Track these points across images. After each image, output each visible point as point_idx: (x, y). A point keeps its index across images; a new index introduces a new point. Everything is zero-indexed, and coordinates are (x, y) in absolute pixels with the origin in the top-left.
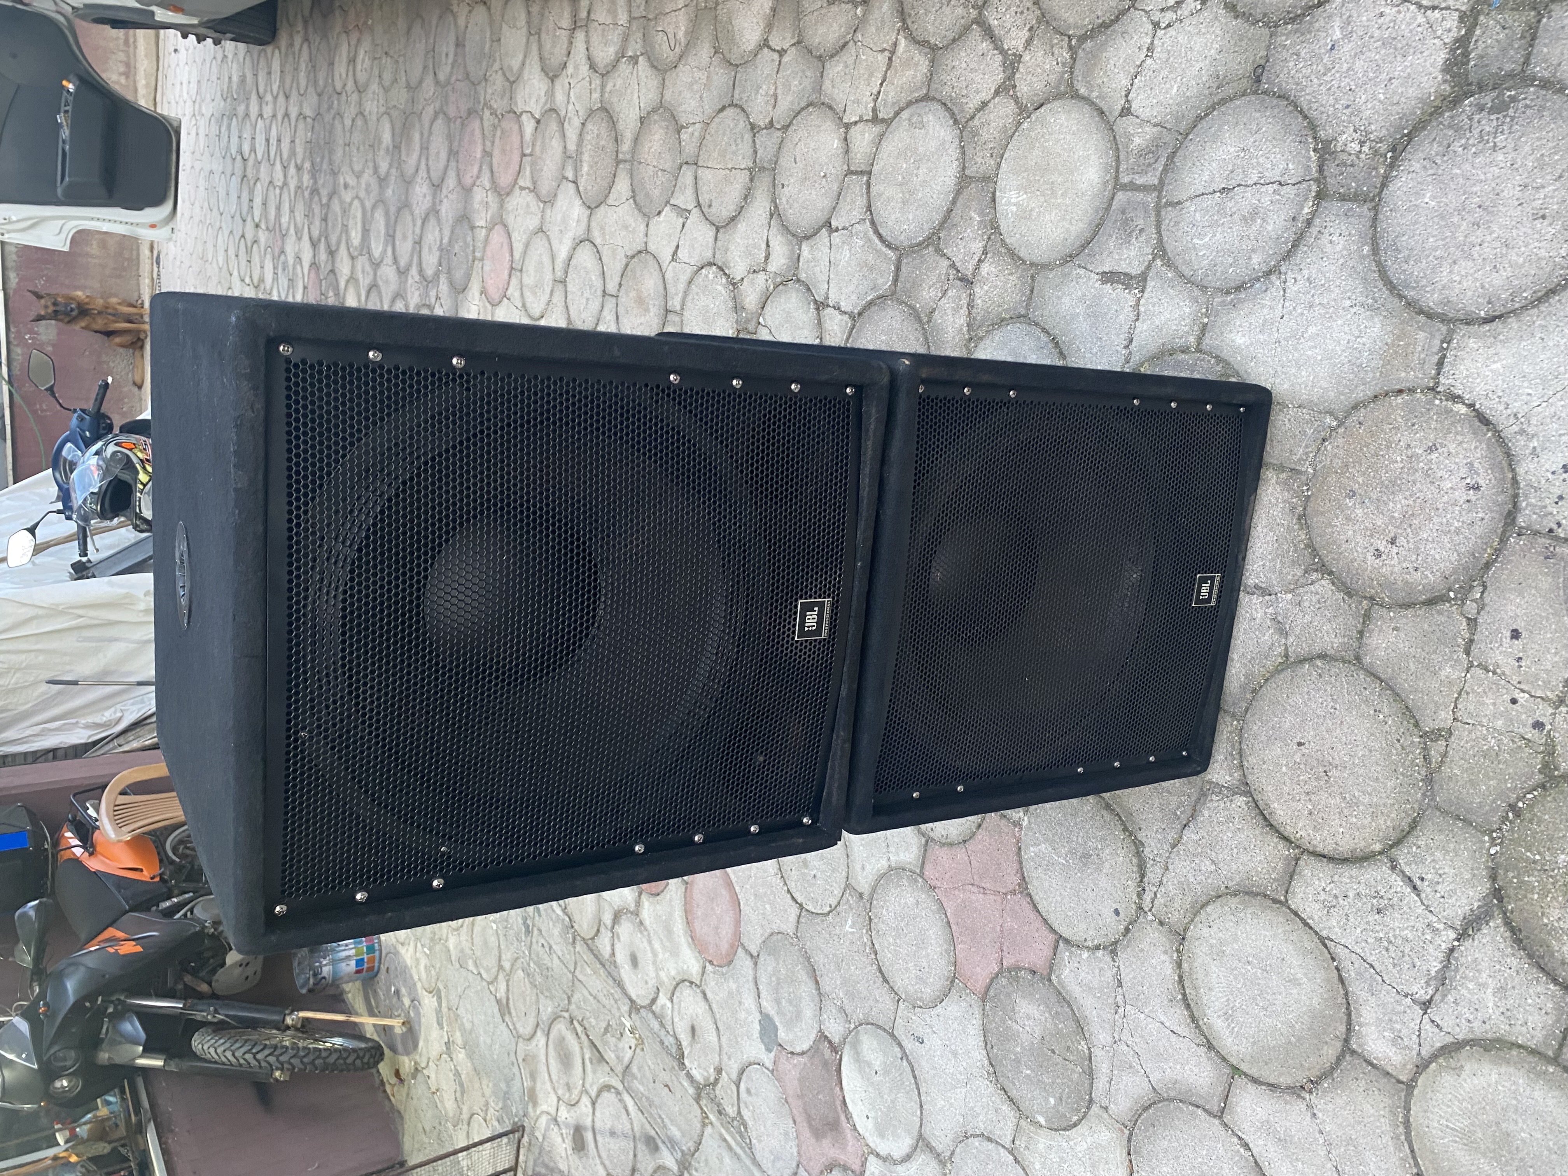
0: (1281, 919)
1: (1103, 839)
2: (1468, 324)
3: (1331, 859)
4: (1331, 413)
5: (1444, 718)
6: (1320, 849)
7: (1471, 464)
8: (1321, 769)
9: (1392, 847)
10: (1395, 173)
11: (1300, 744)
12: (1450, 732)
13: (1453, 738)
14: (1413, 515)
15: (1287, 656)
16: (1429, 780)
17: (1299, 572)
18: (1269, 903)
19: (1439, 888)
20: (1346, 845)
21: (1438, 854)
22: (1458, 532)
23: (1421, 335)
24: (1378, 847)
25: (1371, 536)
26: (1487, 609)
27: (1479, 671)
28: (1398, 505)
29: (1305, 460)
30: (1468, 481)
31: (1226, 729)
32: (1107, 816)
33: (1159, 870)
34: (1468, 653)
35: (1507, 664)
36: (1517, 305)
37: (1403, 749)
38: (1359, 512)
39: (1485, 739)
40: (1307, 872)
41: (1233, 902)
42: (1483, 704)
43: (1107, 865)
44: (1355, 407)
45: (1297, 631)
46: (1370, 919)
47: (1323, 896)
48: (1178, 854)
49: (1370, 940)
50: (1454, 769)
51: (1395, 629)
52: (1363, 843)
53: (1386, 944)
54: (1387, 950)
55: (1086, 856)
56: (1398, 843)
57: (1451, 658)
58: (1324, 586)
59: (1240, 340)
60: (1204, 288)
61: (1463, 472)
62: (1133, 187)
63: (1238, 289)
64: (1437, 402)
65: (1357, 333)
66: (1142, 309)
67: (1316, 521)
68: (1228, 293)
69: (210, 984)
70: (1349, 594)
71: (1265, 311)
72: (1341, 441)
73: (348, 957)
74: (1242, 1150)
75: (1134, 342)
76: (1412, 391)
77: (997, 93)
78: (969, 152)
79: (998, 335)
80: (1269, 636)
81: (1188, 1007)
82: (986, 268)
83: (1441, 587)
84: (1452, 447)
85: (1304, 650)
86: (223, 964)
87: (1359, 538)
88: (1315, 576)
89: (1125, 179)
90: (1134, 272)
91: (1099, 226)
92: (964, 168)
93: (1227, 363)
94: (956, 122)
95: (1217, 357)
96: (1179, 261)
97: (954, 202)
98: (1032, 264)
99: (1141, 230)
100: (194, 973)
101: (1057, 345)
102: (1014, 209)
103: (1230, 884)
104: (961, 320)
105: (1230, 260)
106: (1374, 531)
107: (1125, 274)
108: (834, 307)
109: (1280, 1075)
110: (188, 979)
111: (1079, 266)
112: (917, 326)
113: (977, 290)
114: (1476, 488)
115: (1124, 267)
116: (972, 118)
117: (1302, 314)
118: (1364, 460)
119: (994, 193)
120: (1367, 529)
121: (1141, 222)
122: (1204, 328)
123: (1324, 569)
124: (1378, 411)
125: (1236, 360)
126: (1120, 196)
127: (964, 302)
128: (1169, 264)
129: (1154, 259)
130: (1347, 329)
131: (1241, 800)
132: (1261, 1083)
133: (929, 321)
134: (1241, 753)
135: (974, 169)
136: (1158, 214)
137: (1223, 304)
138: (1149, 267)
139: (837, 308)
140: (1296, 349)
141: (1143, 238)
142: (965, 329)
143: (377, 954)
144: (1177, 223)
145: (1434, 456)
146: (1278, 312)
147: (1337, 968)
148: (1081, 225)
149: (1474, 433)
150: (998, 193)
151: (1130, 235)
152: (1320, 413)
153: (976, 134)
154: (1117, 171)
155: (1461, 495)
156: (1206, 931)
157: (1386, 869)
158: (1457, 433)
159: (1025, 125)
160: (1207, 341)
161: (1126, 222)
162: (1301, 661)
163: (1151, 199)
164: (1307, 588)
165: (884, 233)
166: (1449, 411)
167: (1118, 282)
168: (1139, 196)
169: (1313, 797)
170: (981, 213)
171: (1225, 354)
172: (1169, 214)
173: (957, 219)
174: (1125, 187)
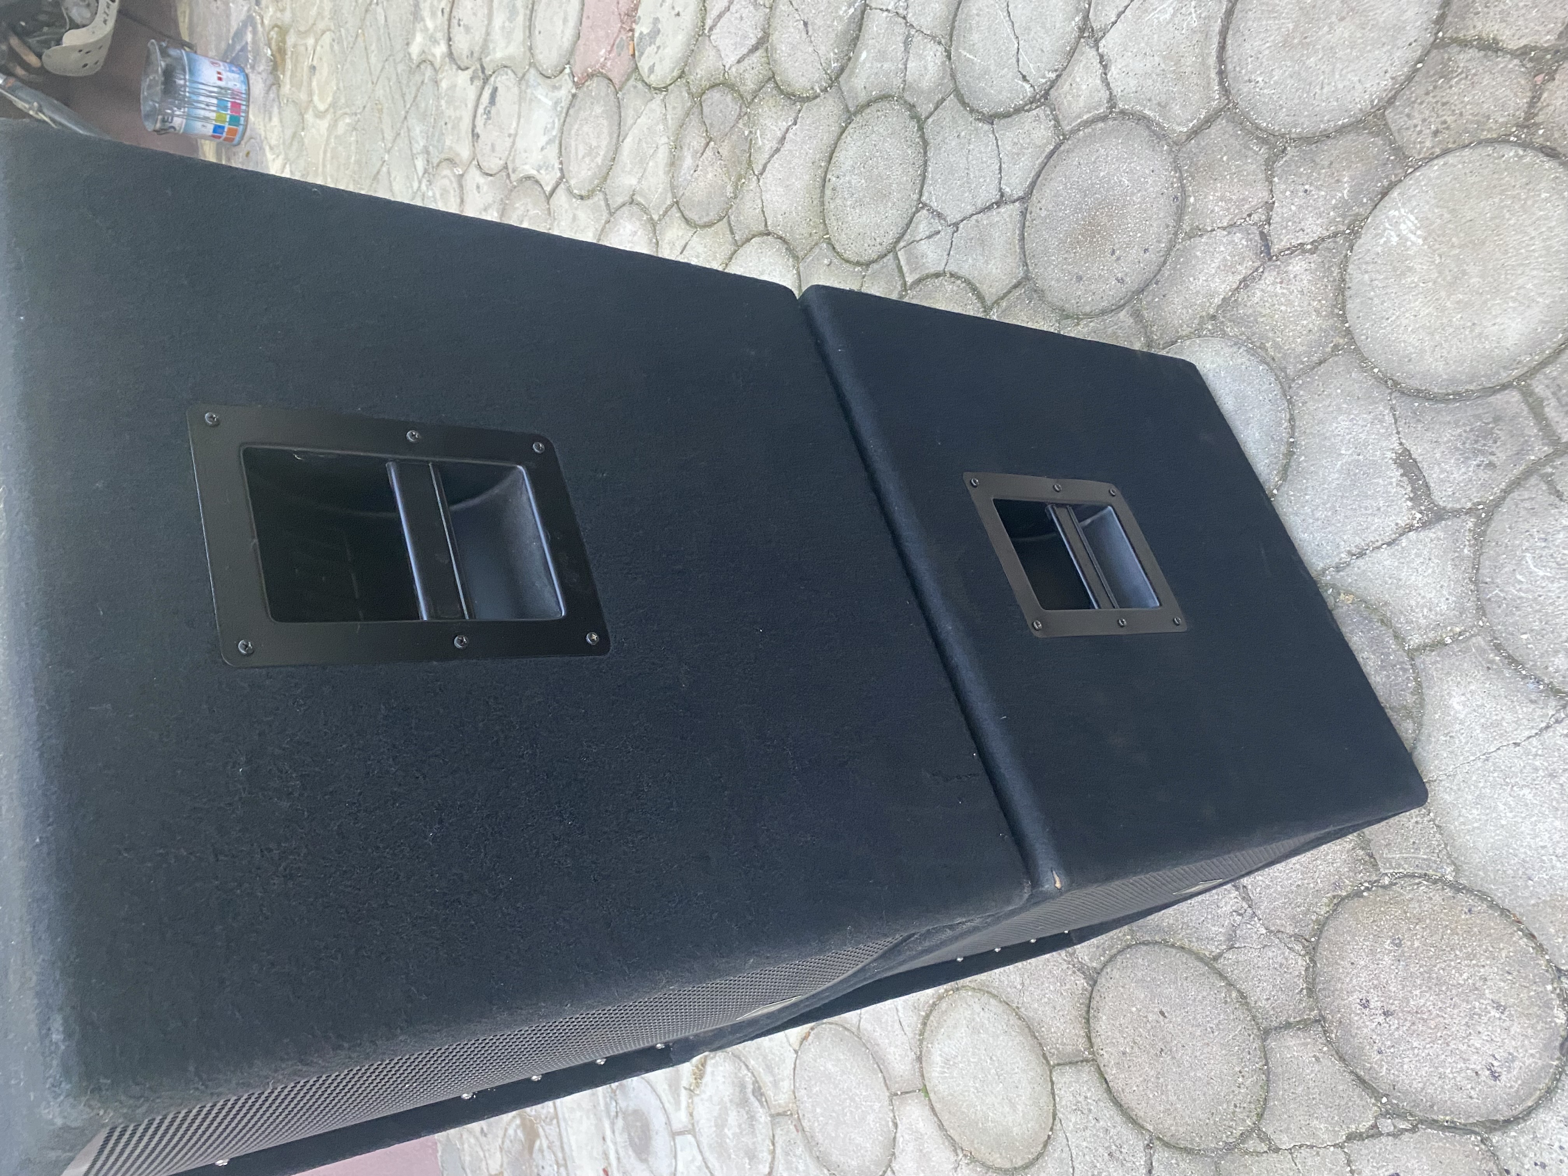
0: (1039, 1071)
3: (1110, 1092)
4: (1457, 870)
5: (1283, 1140)
6: (1109, 1077)
7: (1512, 1058)
8: (1161, 1045)
9: (1159, 1140)
12: (1277, 1150)
13: (1275, 1155)
14: (1425, 1021)
15: (1216, 959)
16: (1230, 1148)
17: (1290, 930)
18: (1039, 1052)
20: (1128, 1099)
22: (1442, 1077)
24: (1149, 1127)
25: (1375, 987)
26: (1398, 1141)
27: (1342, 1157)
28: (1423, 1000)
29: (1391, 867)
30: (1496, 1063)
34: (1350, 1138)
37: (1233, 1114)
40: (1085, 1075)
45: (1242, 957)
46: (1100, 1150)
47: (1081, 1099)
49: (1087, 1157)
50: (1254, 1167)
52: (1142, 1113)
56: (1167, 1145)
57: (1333, 1125)
59: (1456, 702)
60: (1481, 610)
61: (1501, 1054)
62: (1536, 409)
63: (1511, 660)
64: (1549, 987)
66: (1404, 542)
67: (1345, 917)
68: (1498, 648)
69: (39, 56)
71: (1509, 717)
72: (1437, 898)
75: (1361, 562)
76: (1541, 949)
77: (1523, 53)
78: (1417, 90)
79: (1243, 359)
82: (1298, 266)
83: (1383, 1088)
84: (1516, 1029)
85: (1234, 974)
86: (59, 42)
88: (1298, 947)
89: (1539, 387)
90: (1437, 495)
91: (1459, 396)
92: (1391, 101)
93: (1421, 703)
94: (1440, 20)
95: (1419, 685)
96: (1490, 551)
97: (1341, 130)
98: (1348, 332)
99: (1491, 465)
100: (23, 35)
101: (1290, 454)
102: (1395, 240)
103: (1023, 1010)
104: (1223, 286)
105: (1536, 626)
107: (1427, 486)
108: (1101, 57)
109: (954, 1129)
110: (14, 41)
111: (1393, 409)
112: (1172, 223)
113: (1269, 277)
114: (1495, 1076)
115: (1433, 476)
116: (1464, 44)
117: (1536, 770)
119: (1392, 186)
121: (1503, 456)
122: (1438, 645)
123: (1312, 952)
124: (1496, 924)
125: (1433, 715)
126: (1514, 396)
127: (1243, 270)
128: (1479, 537)
129: (1469, 512)
132: (936, 1115)
133: (1189, 236)
135: (1402, 121)
136: (1528, 473)
137: (1481, 651)
138: (1456, 513)
139: (1104, 63)
140: (1493, 787)
141: (1484, 475)
142: (1217, 301)
144: (1532, 512)
145: (1494, 1013)
146: (1520, 737)
148: (1441, 366)
150: (1395, 194)
151: (1476, 453)
152: (1449, 856)
153: (1446, 74)
154: (1543, 364)
155: (1477, 1062)
157: (1141, 1145)
158: (1533, 1027)
159: (1510, 153)
160: (1427, 659)
161: (1486, 434)
162: (1221, 976)
163: (1540, 450)
164: (1282, 946)
165: (1229, 52)
167: (1412, 482)
168: (1531, 429)
170: (1355, 192)
171: (1430, 694)
172: (1536, 489)
173: (1323, 159)
174: (1527, 394)
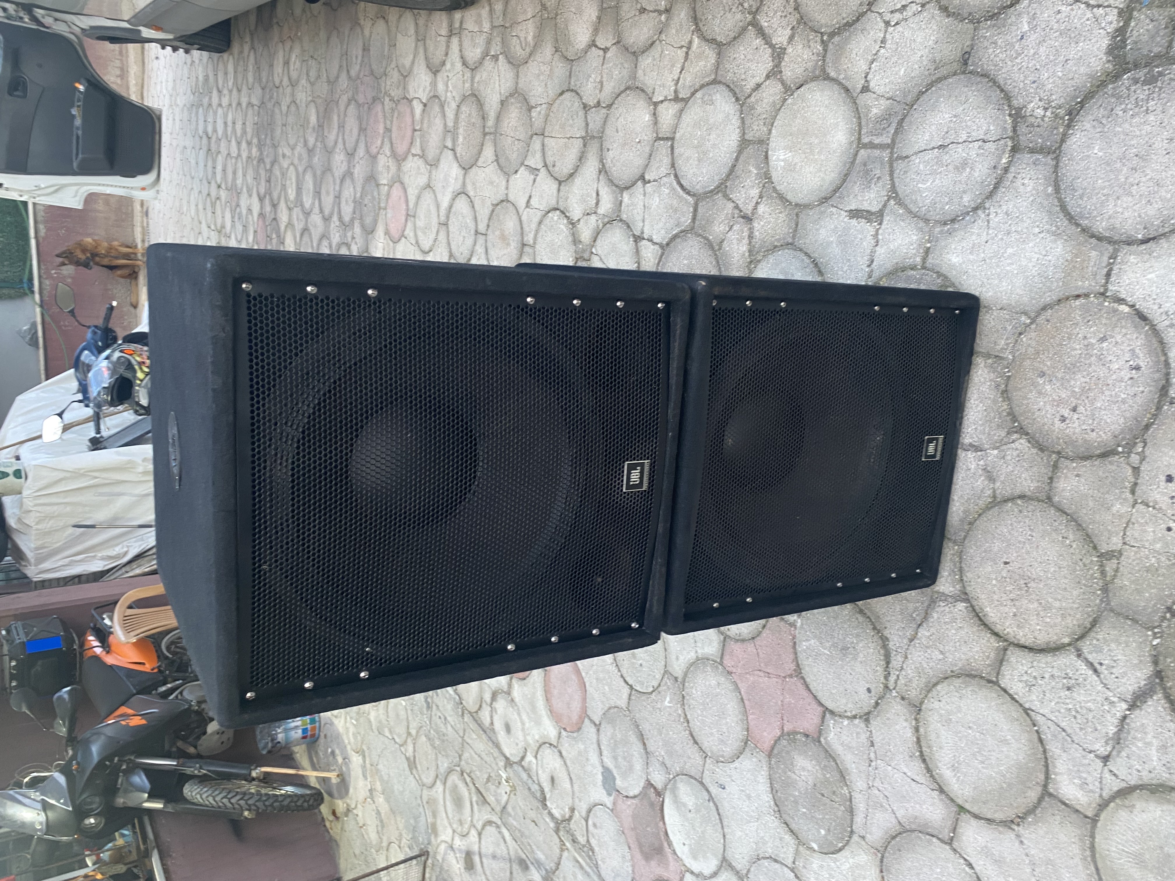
0: (995, 695)
1: (858, 636)
2: (1129, 244)
3: (1031, 649)
4: (1025, 313)
5: (1116, 542)
6: (1022, 641)
7: (1133, 351)
8: (1022, 582)
9: (1077, 640)
10: (1071, 132)
11: (1006, 563)
12: (1120, 553)
13: (1123, 558)
14: (1089, 389)
15: (994, 497)
16: (1105, 590)
17: (1003, 434)
18: (984, 683)
19: (1114, 670)
20: (1042, 639)
21: (1113, 646)
22: (1124, 401)
23: (1094, 253)
24: (1066, 640)
25: (1058, 406)
26: (1147, 460)
27: (1142, 507)
28: (1079, 381)
29: (1006, 349)
30: (1131, 363)
31: (949, 552)
32: (861, 619)
33: (900, 659)
34: (1133, 492)
35: (1164, 501)
36: (1167, 230)
37: (1085, 565)
38: (1048, 387)
39: (1147, 558)
40: (1013, 659)
41: (957, 682)
42: (1145, 531)
43: (861, 655)
44: (1044, 308)
45: (1002, 478)
46: (1062, 694)
47: (1025, 678)
48: (915, 646)
49: (1063, 711)
50: (1125, 581)
51: (1078, 475)
52: (1055, 638)
53: (1074, 713)
54: (1075, 717)
55: (845, 649)
56: (1082, 637)
57: (1120, 498)
58: (1022, 444)
59: (955, 259)
60: (927, 221)
61: (1127, 356)
62: (871, 146)
63: (953, 221)
64: (1106, 304)
65: (1044, 253)
66: (880, 237)
67: (1016, 395)
68: (945, 224)
69: (195, 747)
70: (1042, 450)
71: (974, 237)
72: (1033, 335)
73: (296, 727)
74: (967, 869)
75: (875, 263)
76: (1087, 296)
77: (768, 77)
78: (748, 122)
79: (771, 259)
80: (981, 482)
81: (924, 761)
82: (761, 209)
83: (1112, 444)
84: (1119, 338)
85: (1008, 492)
86: (205, 733)
87: (1048, 407)
88: (1015, 436)
89: (865, 140)
90: (873, 210)
91: (847, 175)
92: (744, 134)
93: (946, 277)
94: (737, 99)
95: (938, 272)
96: (907, 202)
97: (737, 159)
98: (797, 205)
99: (879, 178)
100: (184, 739)
101: (816, 265)
102: (782, 164)
103: (955, 669)
104: (744, 248)
105: (947, 199)
106: (1060, 402)
107: (868, 211)
108: (648, 240)
109: (996, 811)
110: (180, 744)
111: (832, 206)
112: (710, 253)
113: (755, 224)
114: (1137, 368)
115: (865, 206)
116: (750, 96)
117: (1002, 239)
118: (1051, 349)
119: (767, 152)
120: (1054, 400)
121: (878, 171)
122: (927, 251)
123: (1022, 431)
124: (1062, 311)
125: (952, 275)
126: (862, 152)
127: (746, 234)
128: (900, 203)
129: (888, 200)
130: (1036, 250)
131: (961, 606)
132: (981, 818)
133: (720, 249)
134: (961, 570)
135: (751, 134)
136: (891, 166)
137: (941, 232)
138: (885, 206)
139: (650, 240)
140: (998, 266)
141: (880, 184)
142: (747, 254)
143: (317, 724)
144: (906, 172)
145: (1105, 345)
146: (984, 238)
147: (1037, 731)
148: (833, 175)
149: (1135, 327)
150: (770, 153)
151: (870, 182)
152: (1017, 313)
153: (752, 108)
154: (860, 134)
155: (1126, 374)
156: (936, 705)
157: (1073, 657)
158: (1122, 327)
159: (790, 101)
160: (930, 261)
161: (867, 172)
162: (1006, 501)
163: (885, 155)
164: (1009, 446)
165: (684, 184)
166: (1115, 311)
167: (862, 217)
168: (877, 152)
169: (1017, 603)
170: (758, 167)
171: (944, 270)
172: (900, 166)
173: (739, 172)
174: (865, 146)
